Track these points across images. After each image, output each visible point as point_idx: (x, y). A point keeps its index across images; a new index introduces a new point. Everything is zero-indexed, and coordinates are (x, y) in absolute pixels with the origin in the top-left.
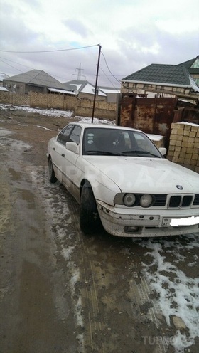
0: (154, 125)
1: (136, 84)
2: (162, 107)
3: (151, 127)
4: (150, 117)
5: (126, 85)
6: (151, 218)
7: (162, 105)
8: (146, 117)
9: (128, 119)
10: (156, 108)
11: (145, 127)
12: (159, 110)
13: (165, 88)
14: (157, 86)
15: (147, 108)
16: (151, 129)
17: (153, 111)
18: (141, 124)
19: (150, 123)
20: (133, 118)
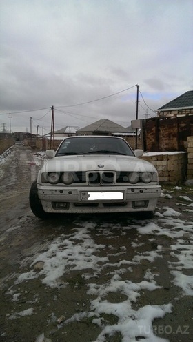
0: (179, 143)
2: (184, 125)
3: (176, 145)
4: (174, 136)
5: (161, 114)
6: (70, 193)
7: (184, 123)
8: (169, 137)
9: (153, 141)
11: (170, 146)
12: (182, 128)
15: (170, 128)
16: (177, 148)
17: (176, 129)
18: (166, 144)
19: (174, 141)
20: (158, 139)
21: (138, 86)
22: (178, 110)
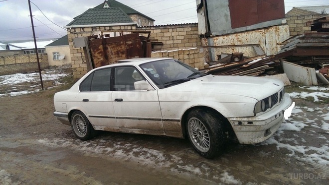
2: (130, 42)
4: (123, 53)
5: (73, 30)
6: (280, 115)
8: (118, 54)
9: (102, 59)
10: (126, 44)
12: (129, 45)
13: (113, 28)
14: (104, 27)
15: (117, 46)
17: (123, 47)
20: (106, 57)
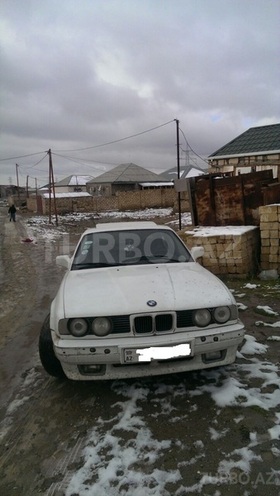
0: (245, 211)
1: (227, 159)
2: (251, 186)
3: (241, 215)
4: (237, 202)
5: (215, 163)
6: (107, 351)
7: (251, 183)
8: (231, 203)
9: (207, 209)
10: (243, 188)
11: (232, 216)
12: (248, 190)
13: (269, 157)
14: (256, 156)
15: (230, 190)
16: (242, 218)
17: (239, 193)
18: (226, 214)
19: (238, 210)
20: (214, 207)
21: (177, 122)
22: (239, 158)
